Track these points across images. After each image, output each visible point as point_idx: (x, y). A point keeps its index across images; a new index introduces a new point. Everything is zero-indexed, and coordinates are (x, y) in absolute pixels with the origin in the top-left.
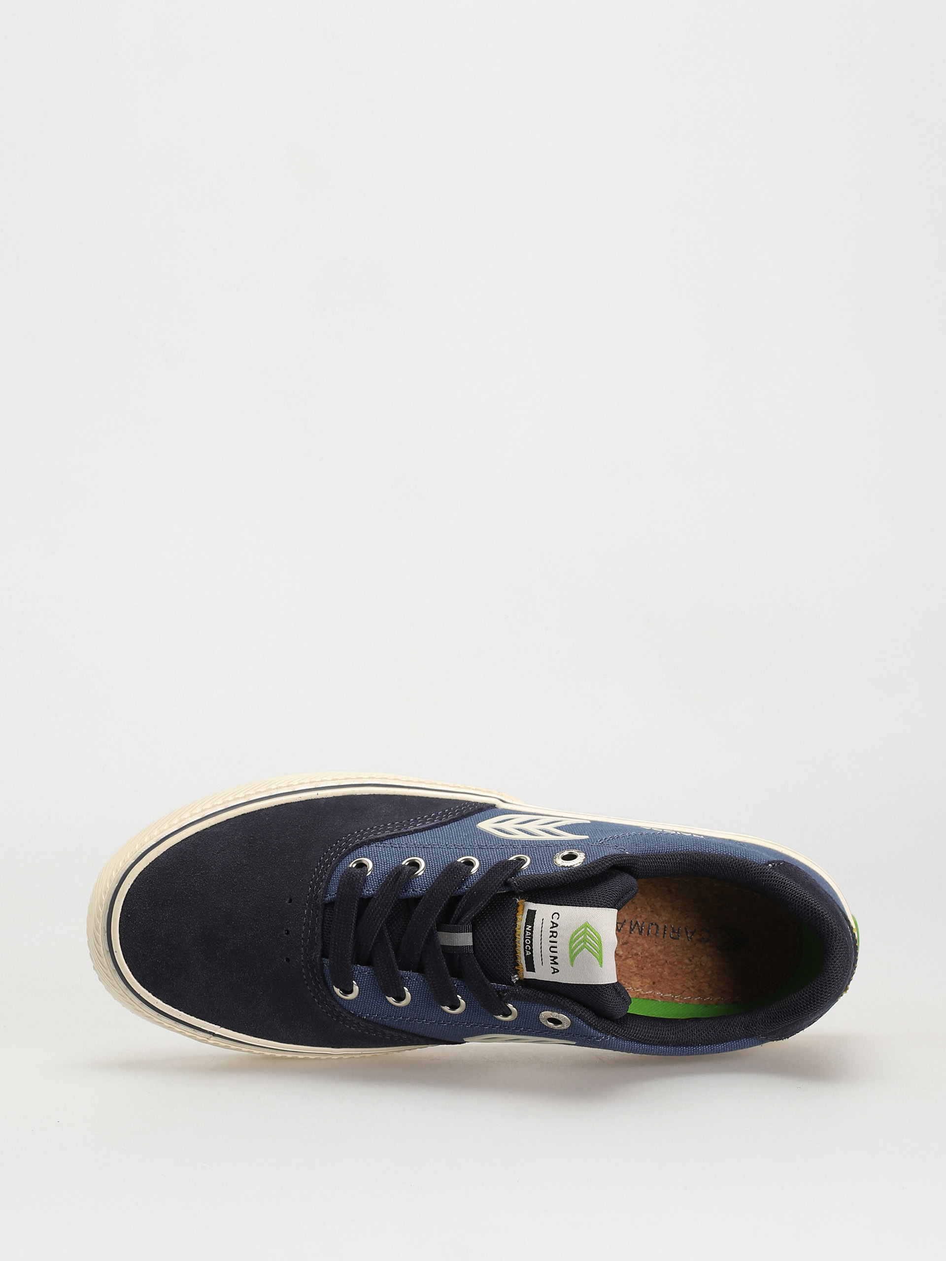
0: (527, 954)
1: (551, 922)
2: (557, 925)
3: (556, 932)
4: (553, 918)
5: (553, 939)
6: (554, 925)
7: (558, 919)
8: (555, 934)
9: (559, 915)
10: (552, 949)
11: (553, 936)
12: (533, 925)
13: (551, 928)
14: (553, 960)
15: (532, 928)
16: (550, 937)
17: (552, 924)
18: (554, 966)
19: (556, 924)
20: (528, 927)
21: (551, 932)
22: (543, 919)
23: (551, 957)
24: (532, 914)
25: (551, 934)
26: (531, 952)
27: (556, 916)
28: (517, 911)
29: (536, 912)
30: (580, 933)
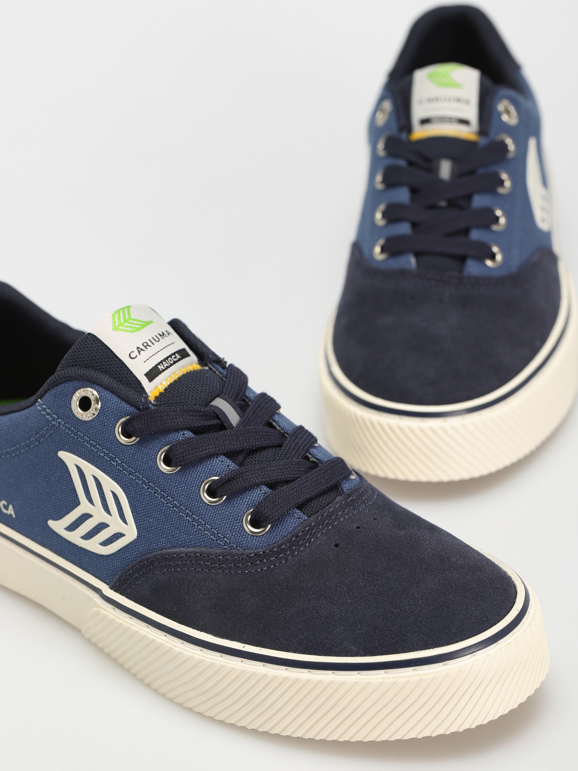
0: (180, 358)
1: (140, 354)
2: (138, 348)
3: (143, 344)
4: (136, 356)
5: (150, 344)
6: (140, 350)
7: (133, 352)
8: (145, 344)
9: (130, 355)
10: (157, 340)
11: (148, 345)
12: (156, 365)
13: (144, 351)
15: (159, 364)
16: (150, 346)
17: (142, 352)
18: (166, 334)
19: (138, 350)
20: (161, 366)
21: (147, 349)
22: (145, 362)
23: (163, 338)
24: (152, 374)
25: (147, 347)
26: (175, 355)
27: (133, 355)
28: (160, 393)
29: (145, 375)
30: (125, 329)
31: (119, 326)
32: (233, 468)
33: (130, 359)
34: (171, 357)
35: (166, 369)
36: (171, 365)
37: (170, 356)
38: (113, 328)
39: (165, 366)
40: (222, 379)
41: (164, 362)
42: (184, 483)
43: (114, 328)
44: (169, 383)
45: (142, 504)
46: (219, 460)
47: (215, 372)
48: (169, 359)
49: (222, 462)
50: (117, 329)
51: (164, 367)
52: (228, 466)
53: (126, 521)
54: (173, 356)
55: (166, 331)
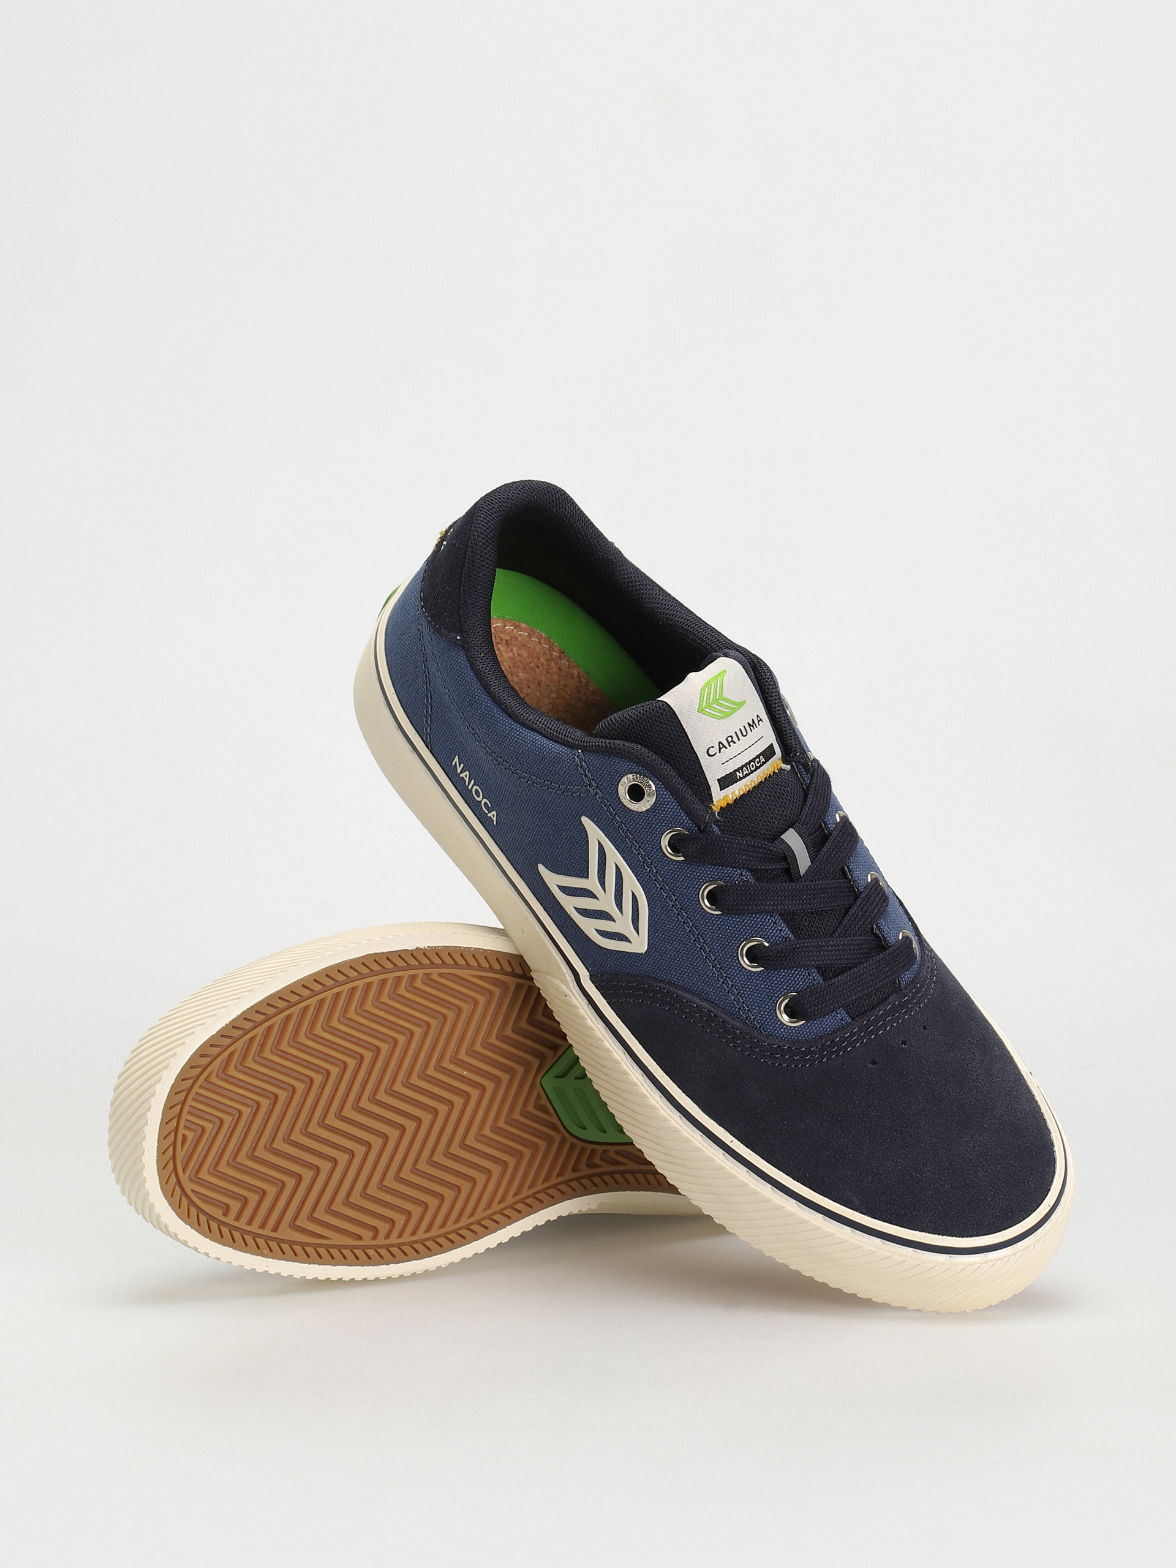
0: (764, 760)
1: (720, 752)
2: (720, 743)
3: (727, 739)
4: (715, 754)
5: (735, 739)
6: (721, 746)
7: (713, 747)
8: (730, 739)
9: (708, 750)
10: (745, 734)
11: (732, 741)
12: (735, 770)
13: (726, 748)
14: (753, 726)
15: (738, 770)
16: (735, 743)
17: (722, 750)
18: (756, 722)
19: (719, 745)
20: (740, 773)
21: (730, 746)
23: (751, 731)
24: (726, 782)
25: (731, 744)
26: (759, 758)
27: (711, 752)
28: (728, 804)
29: (718, 780)
30: (713, 712)
31: (705, 708)
32: (785, 935)
33: (706, 755)
34: (754, 762)
35: (744, 777)
36: (752, 772)
37: (753, 760)
38: (699, 709)
39: (745, 773)
40: (802, 784)
41: (744, 768)
42: (723, 930)
43: (700, 709)
44: (742, 793)
45: (665, 925)
46: (772, 920)
47: (797, 774)
48: (752, 763)
49: (775, 923)
50: (704, 712)
51: (743, 774)
52: (781, 931)
53: (638, 930)
54: (757, 760)
55: (758, 716)
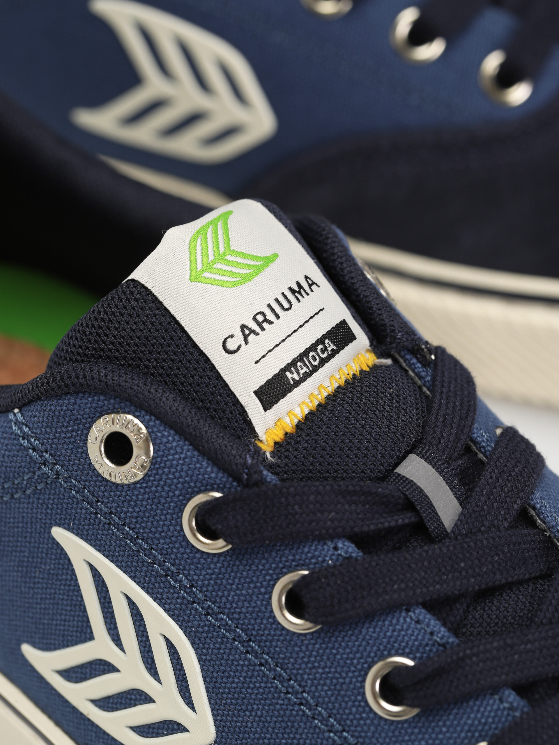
0: (334, 348)
1: (246, 343)
2: (243, 327)
3: (254, 318)
4: (239, 347)
5: (270, 316)
6: (247, 332)
7: (232, 336)
8: (260, 318)
9: (224, 342)
10: (286, 305)
11: (265, 320)
12: (281, 370)
13: (257, 334)
14: (299, 293)
15: (288, 368)
16: (271, 323)
17: (251, 338)
18: (305, 286)
19: (243, 331)
20: (292, 373)
21: (263, 329)
22: (257, 362)
23: (299, 301)
24: (272, 392)
25: (265, 325)
26: (324, 343)
27: (231, 345)
28: (286, 434)
29: (256, 393)
30: (217, 277)
31: (202, 271)
32: (442, 638)
33: (223, 352)
34: (315, 350)
35: (303, 379)
36: (316, 369)
37: (313, 347)
38: (191, 276)
39: (302, 372)
40: (420, 388)
41: (299, 364)
42: (328, 659)
43: (194, 274)
44: (306, 411)
45: (230, 680)
46: (411, 618)
47: (406, 371)
48: (311, 354)
49: (418, 622)
50: (200, 279)
51: (299, 374)
52: (432, 634)
53: (193, 704)
54: (320, 347)
55: (306, 277)
